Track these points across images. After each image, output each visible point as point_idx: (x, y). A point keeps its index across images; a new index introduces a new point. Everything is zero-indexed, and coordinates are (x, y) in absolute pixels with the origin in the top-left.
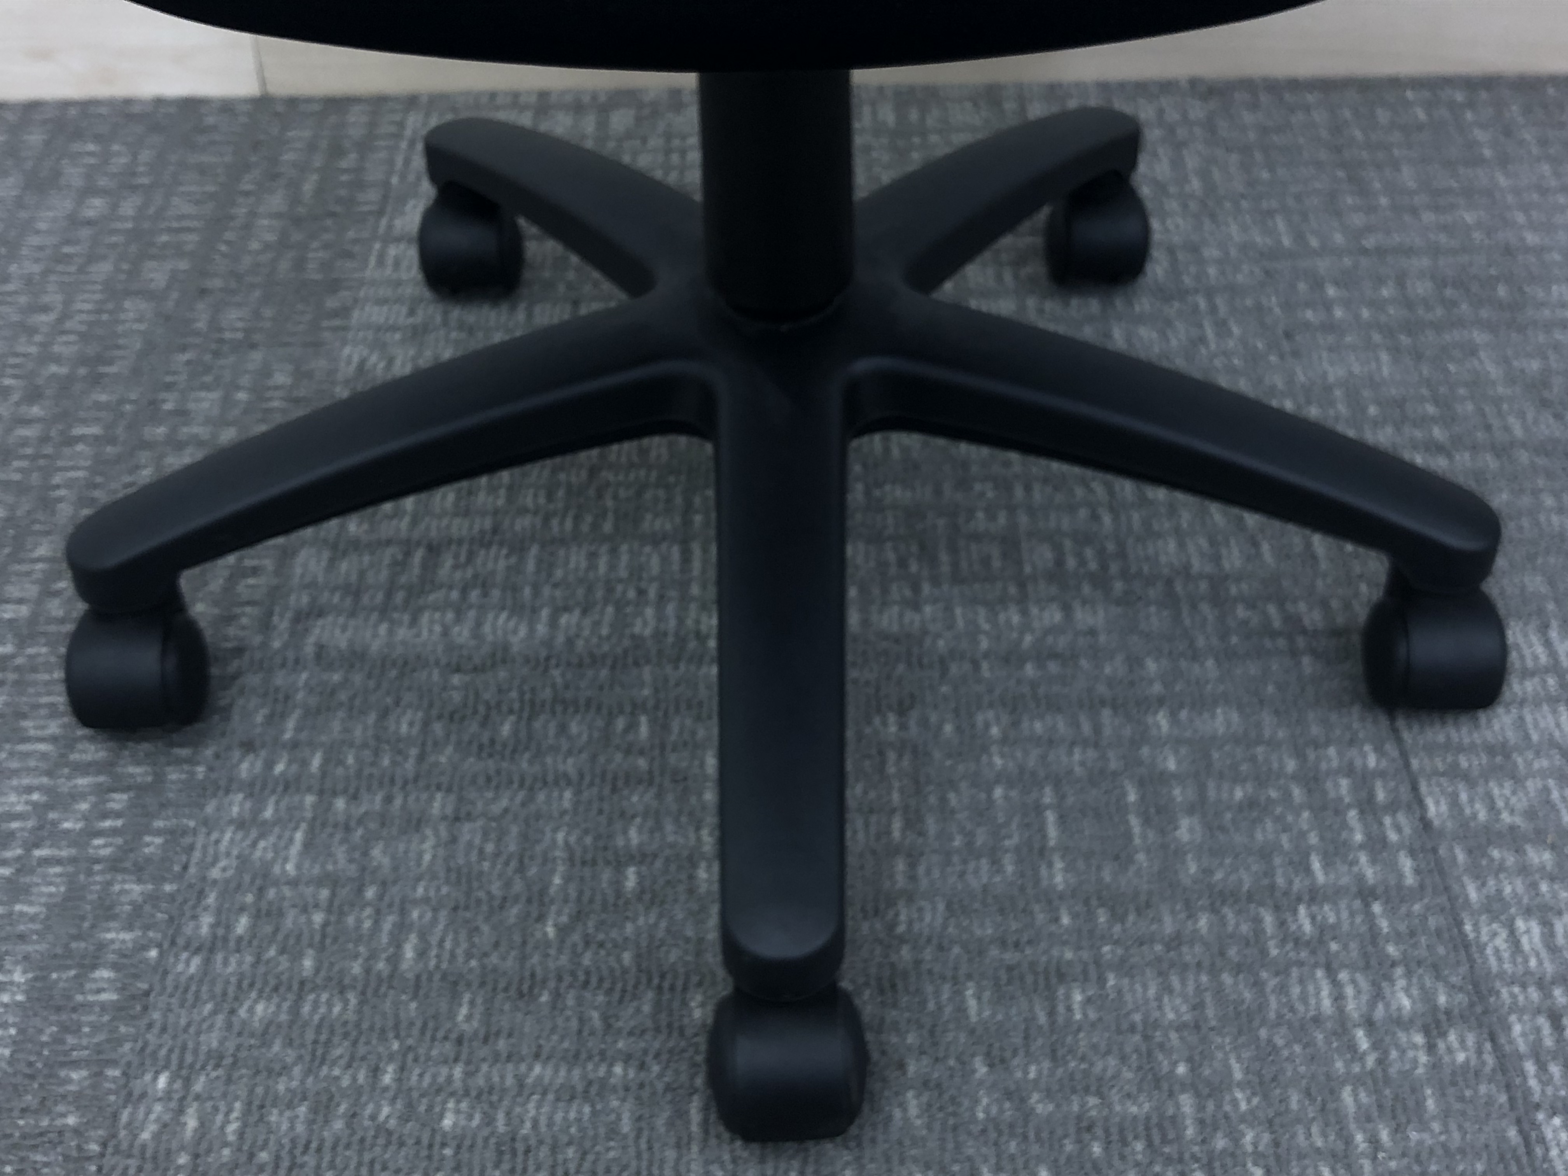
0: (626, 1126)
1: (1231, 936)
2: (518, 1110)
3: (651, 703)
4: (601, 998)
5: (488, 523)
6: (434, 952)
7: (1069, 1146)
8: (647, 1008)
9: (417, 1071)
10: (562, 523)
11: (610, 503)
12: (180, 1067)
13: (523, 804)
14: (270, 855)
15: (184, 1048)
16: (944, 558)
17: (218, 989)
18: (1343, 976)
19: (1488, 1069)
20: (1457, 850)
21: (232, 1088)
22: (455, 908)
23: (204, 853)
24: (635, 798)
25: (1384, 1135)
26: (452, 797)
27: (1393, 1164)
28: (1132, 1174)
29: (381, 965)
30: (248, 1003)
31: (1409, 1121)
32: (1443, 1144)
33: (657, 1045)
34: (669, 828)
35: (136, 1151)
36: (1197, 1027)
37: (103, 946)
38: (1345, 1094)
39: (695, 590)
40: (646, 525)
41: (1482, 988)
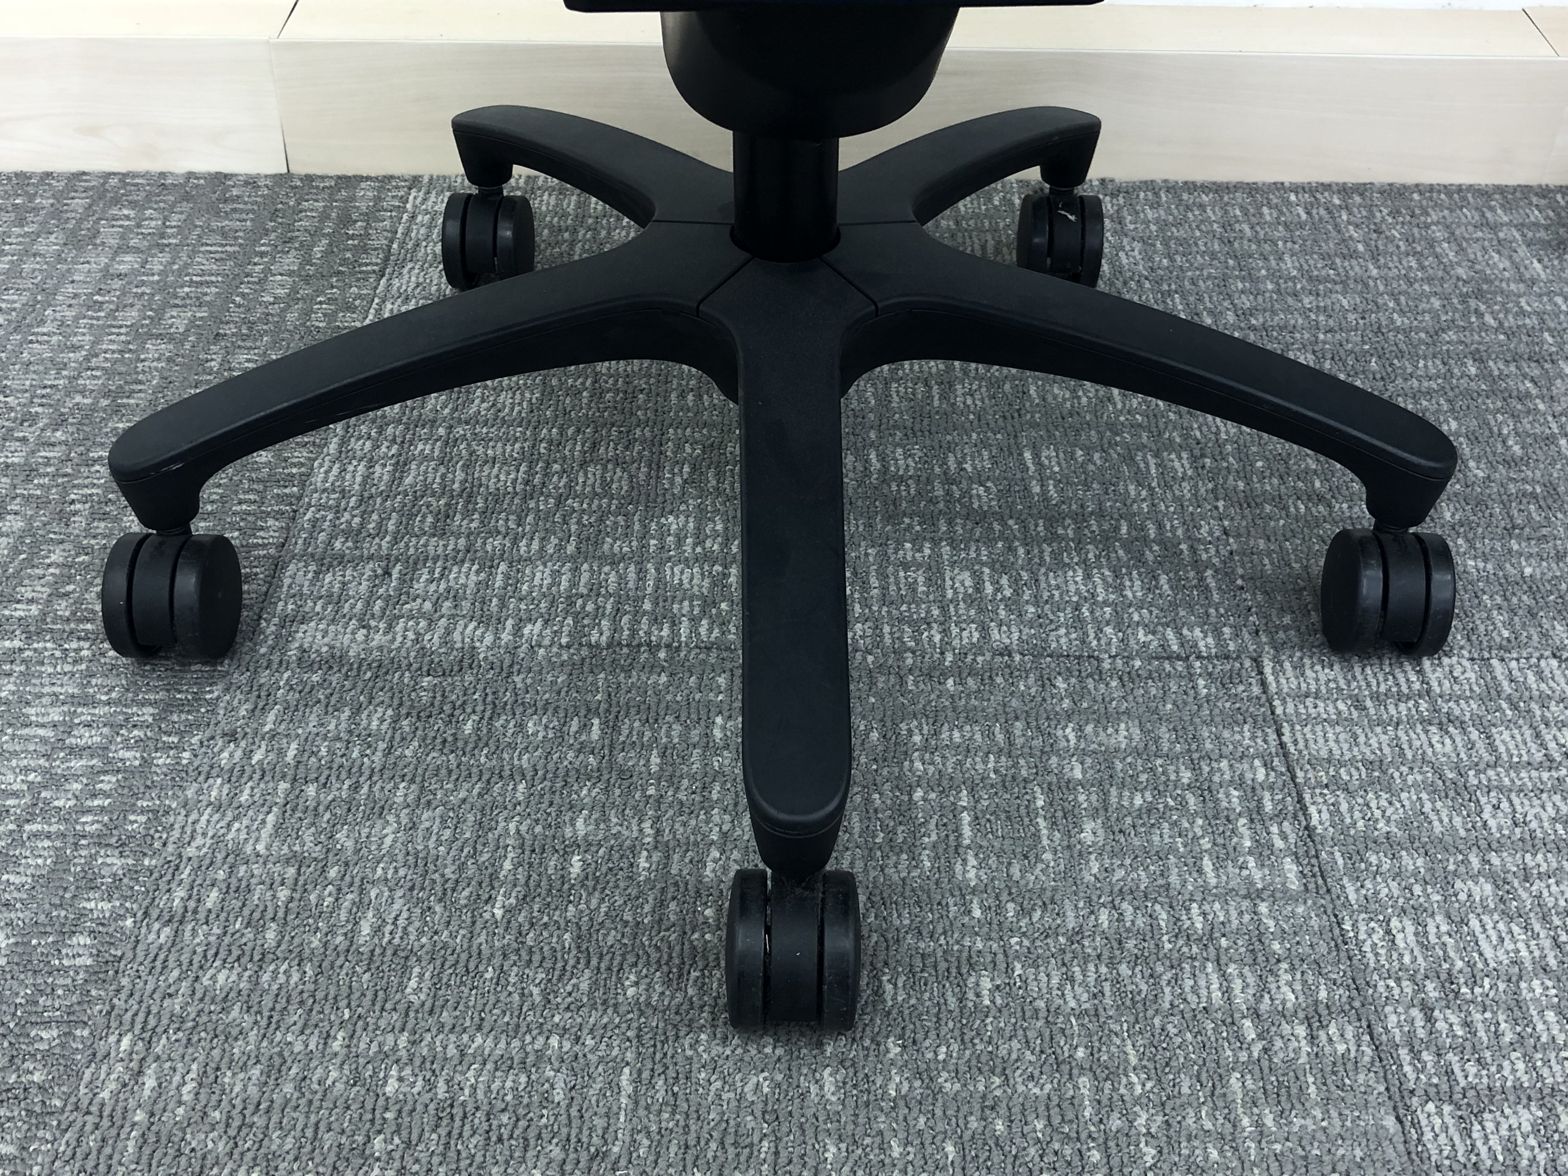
1: (1129, 930)
2: (458, 1077)
3: (603, 706)
4: (541, 976)
5: (462, 542)
6: (388, 929)
7: (974, 1123)
8: (584, 986)
9: (365, 1039)
11: (574, 528)
12: (143, 1030)
14: (243, 836)
15: (149, 1013)
17: (185, 958)
18: (1232, 969)
19: (1367, 1059)
20: (1338, 855)
21: (190, 1050)
22: (412, 889)
23: (183, 832)
24: (585, 792)
25: (1269, 1120)
26: (413, 787)
27: (1278, 1147)
28: (1032, 1151)
29: (339, 939)
30: (212, 971)
31: (1293, 1107)
32: (1324, 1129)
33: (592, 1020)
34: (615, 820)
35: (94, 1109)
36: (1097, 1015)
37: (82, 915)
38: (1233, 1081)
39: (647, 606)
40: (606, 547)
41: (1361, 982)
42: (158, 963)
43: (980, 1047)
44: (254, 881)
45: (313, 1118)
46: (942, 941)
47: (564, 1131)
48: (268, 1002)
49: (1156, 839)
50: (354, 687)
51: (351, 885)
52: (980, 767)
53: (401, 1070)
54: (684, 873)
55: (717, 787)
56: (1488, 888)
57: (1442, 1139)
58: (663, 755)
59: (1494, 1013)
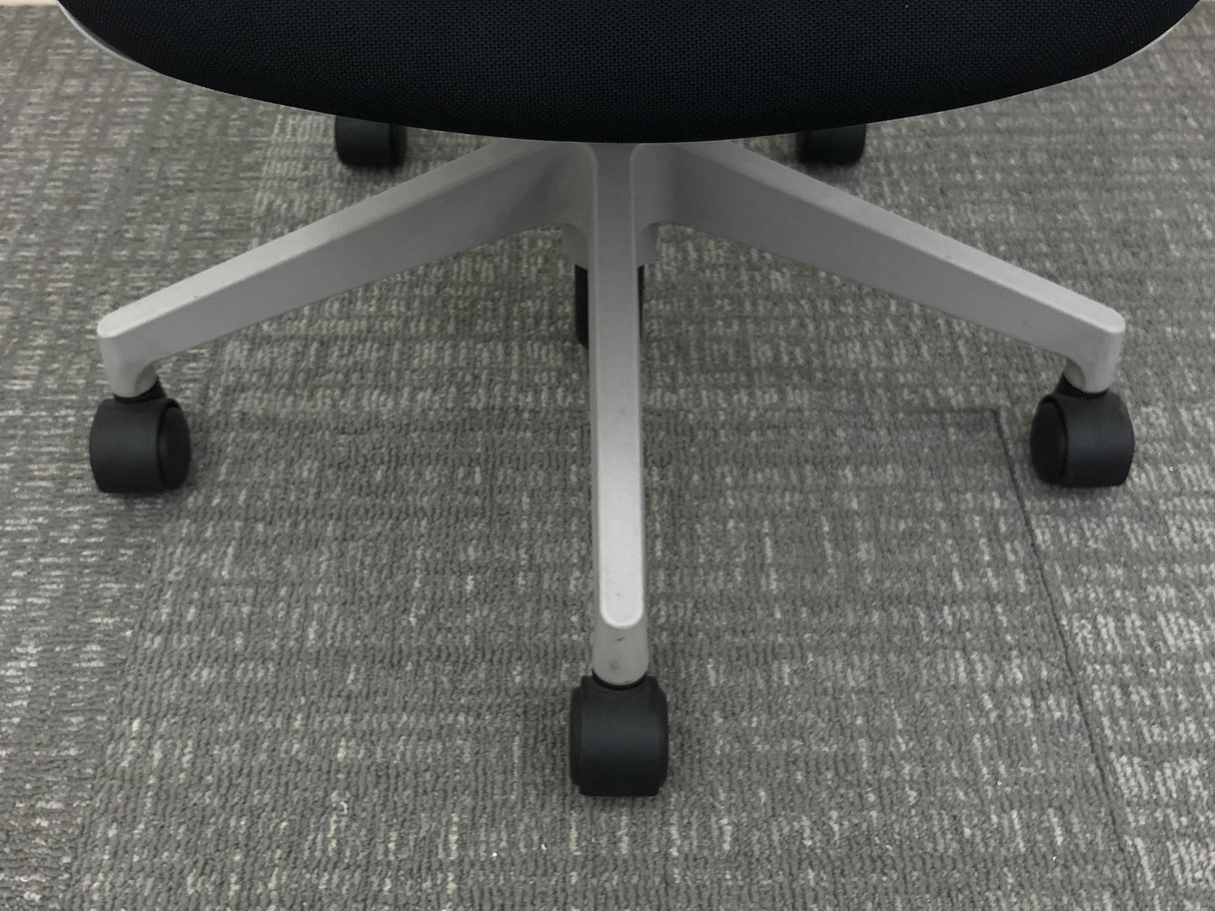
0: (467, 758)
1: (895, 627)
2: (391, 746)
3: (483, 457)
4: (449, 668)
5: (364, 324)
6: (329, 635)
7: (780, 775)
8: (482, 676)
9: (318, 719)
10: (417, 326)
11: (452, 311)
12: (149, 715)
13: (392, 529)
14: (210, 564)
15: (151, 702)
16: (694, 354)
17: (175, 660)
18: (974, 656)
19: (1076, 723)
20: (1057, 567)
21: (186, 730)
22: (344, 604)
23: (163, 562)
24: (472, 526)
25: (1002, 769)
26: (340, 524)
27: (1008, 789)
28: (824, 795)
29: (292, 643)
30: (196, 670)
31: (1020, 759)
32: (1044, 776)
33: (489, 701)
34: (497, 548)
35: (118, 775)
36: (871, 692)
37: (92, 628)
38: (975, 740)
39: (514, 376)
40: (478, 328)
41: (1073, 665)
42: (155, 664)
43: (783, 717)
44: (222, 599)
45: (283, 780)
46: (752, 637)
47: (473, 784)
48: (241, 693)
49: (916, 557)
50: (286, 443)
51: (298, 601)
52: (779, 501)
53: (348, 741)
54: (554, 587)
55: (575, 520)
56: (1172, 592)
57: (1132, 782)
58: (531, 496)
59: (1175, 688)
